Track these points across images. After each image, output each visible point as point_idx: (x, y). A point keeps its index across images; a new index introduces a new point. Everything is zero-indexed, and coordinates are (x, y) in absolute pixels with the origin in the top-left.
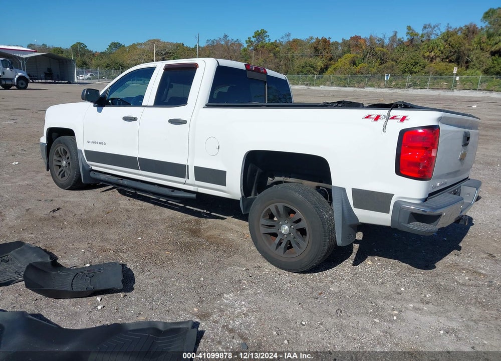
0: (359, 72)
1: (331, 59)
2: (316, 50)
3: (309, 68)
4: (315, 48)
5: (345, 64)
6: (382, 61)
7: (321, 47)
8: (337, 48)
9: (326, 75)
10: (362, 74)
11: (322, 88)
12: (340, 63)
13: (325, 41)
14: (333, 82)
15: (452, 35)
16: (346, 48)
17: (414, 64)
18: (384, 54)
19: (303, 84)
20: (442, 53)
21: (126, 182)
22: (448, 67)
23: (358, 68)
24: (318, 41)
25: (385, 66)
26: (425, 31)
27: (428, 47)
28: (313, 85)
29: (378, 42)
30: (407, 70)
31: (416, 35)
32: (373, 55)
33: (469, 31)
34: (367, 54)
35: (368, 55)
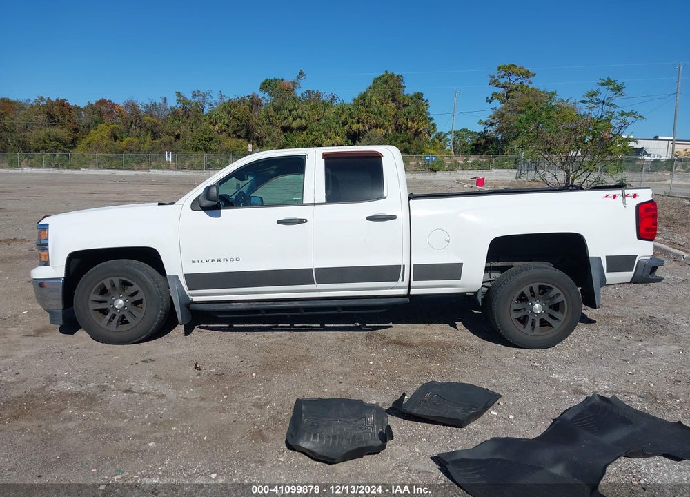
0: (126, 150)
1: (76, 130)
2: (51, 116)
3: (55, 143)
4: (48, 113)
5: (103, 138)
6: (155, 136)
7: (57, 112)
8: (80, 115)
9: (76, 153)
10: (131, 151)
11: (84, 171)
12: (94, 135)
13: (62, 104)
14: (99, 164)
15: (235, 106)
16: (96, 116)
17: (208, 140)
18: (156, 125)
19: (49, 166)
20: (228, 126)
21: (297, 304)
22: (239, 144)
23: (123, 144)
24: (51, 104)
25: (162, 142)
26: (196, 100)
27: (210, 118)
28: (68, 168)
29: (143, 110)
30: (201, 147)
31: (189, 103)
32: (140, 127)
33: (253, 102)
34: (131, 126)
35: (133, 127)
